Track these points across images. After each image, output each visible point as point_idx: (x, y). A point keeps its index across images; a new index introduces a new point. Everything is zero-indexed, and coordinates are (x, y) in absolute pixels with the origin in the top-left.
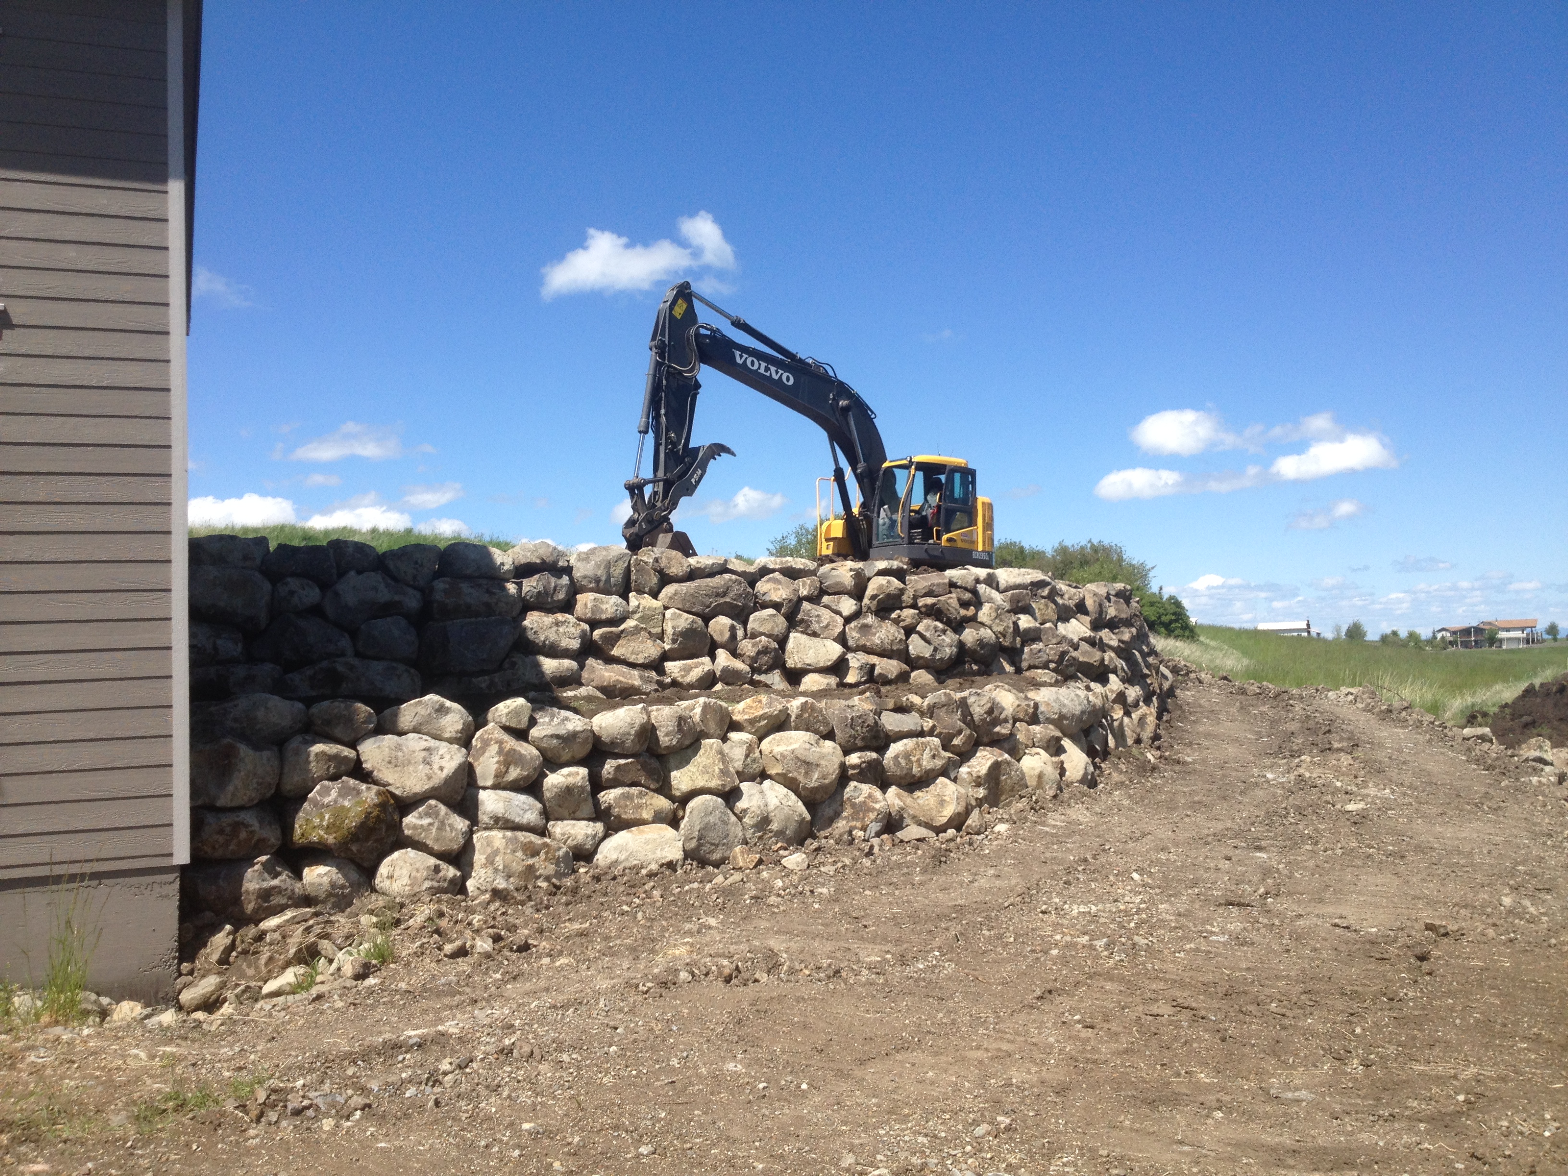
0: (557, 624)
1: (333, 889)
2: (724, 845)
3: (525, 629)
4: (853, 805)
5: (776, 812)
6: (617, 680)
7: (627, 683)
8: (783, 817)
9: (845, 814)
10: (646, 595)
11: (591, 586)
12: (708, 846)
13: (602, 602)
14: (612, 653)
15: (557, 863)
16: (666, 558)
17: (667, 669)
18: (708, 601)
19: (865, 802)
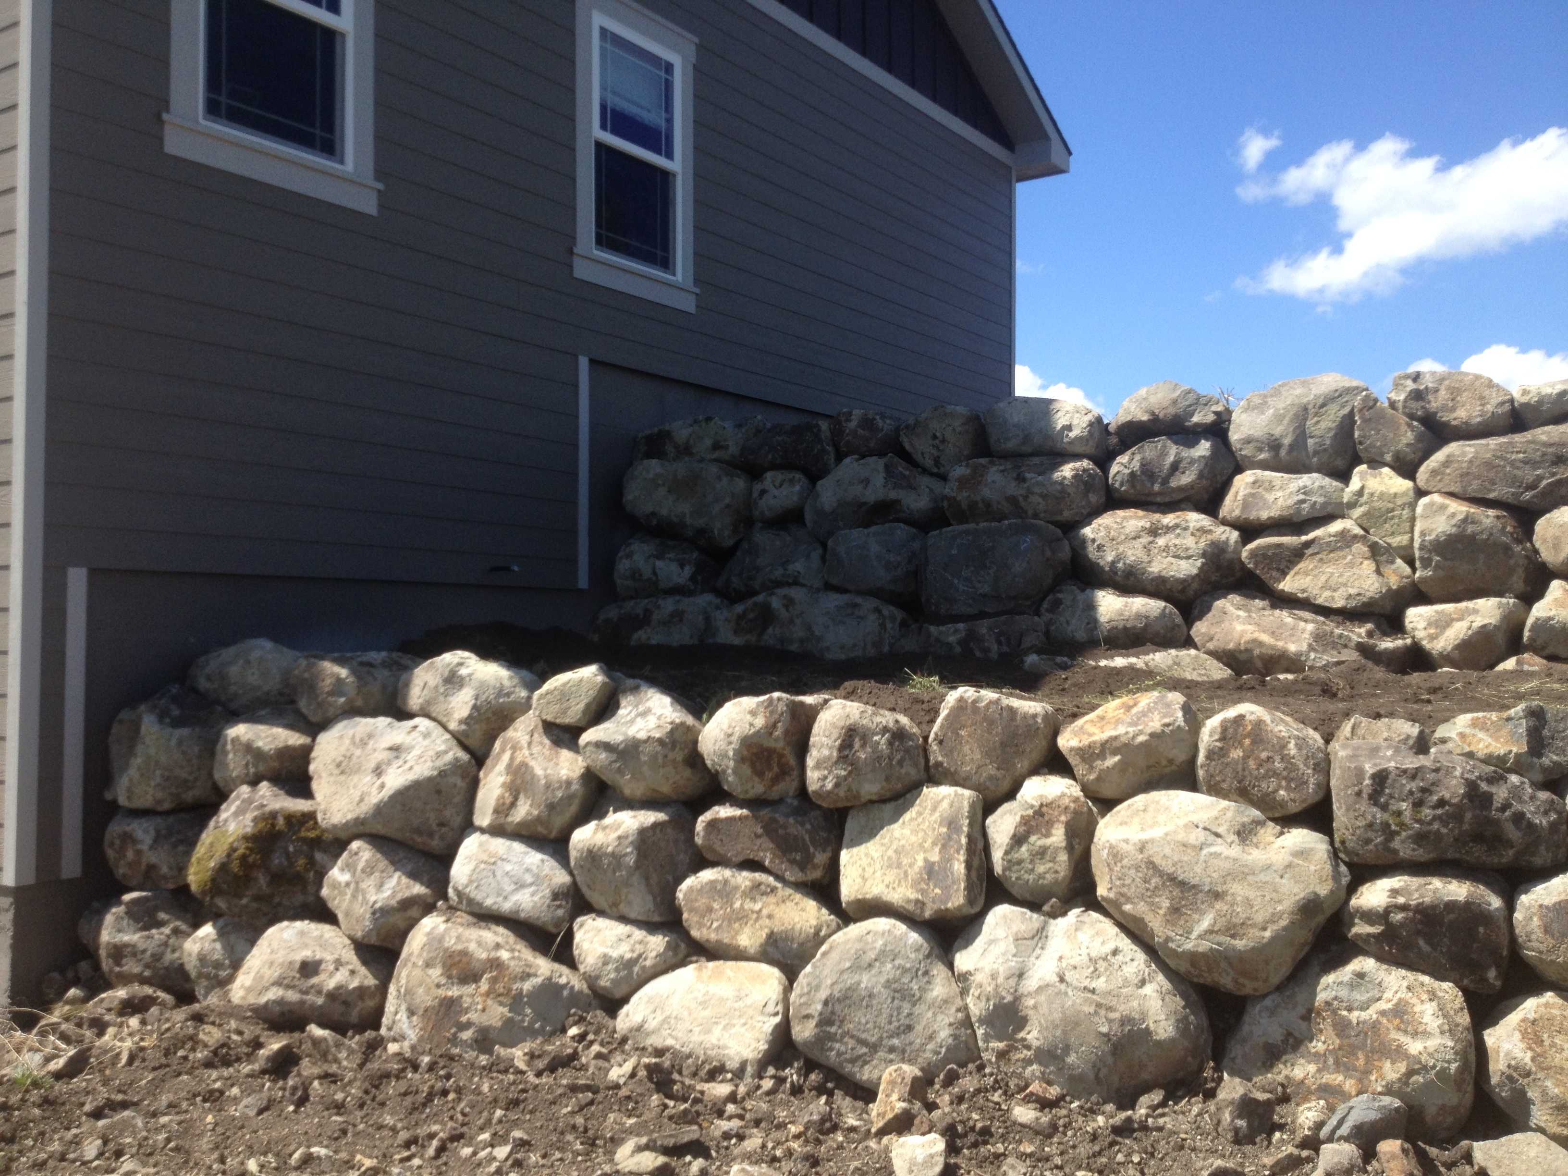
0: (1154, 531)
1: (203, 966)
2: (892, 1049)
3: (1083, 541)
4: (1342, 1027)
5: (1042, 998)
6: (1254, 641)
7: (1273, 647)
8: (1057, 1016)
9: (1318, 1046)
10: (1386, 470)
11: (1262, 456)
12: (851, 1043)
13: (1271, 488)
14: (1281, 586)
15: (516, 1002)
16: (1448, 388)
17: (1407, 621)
18: (1528, 475)
19: (1375, 1026)
